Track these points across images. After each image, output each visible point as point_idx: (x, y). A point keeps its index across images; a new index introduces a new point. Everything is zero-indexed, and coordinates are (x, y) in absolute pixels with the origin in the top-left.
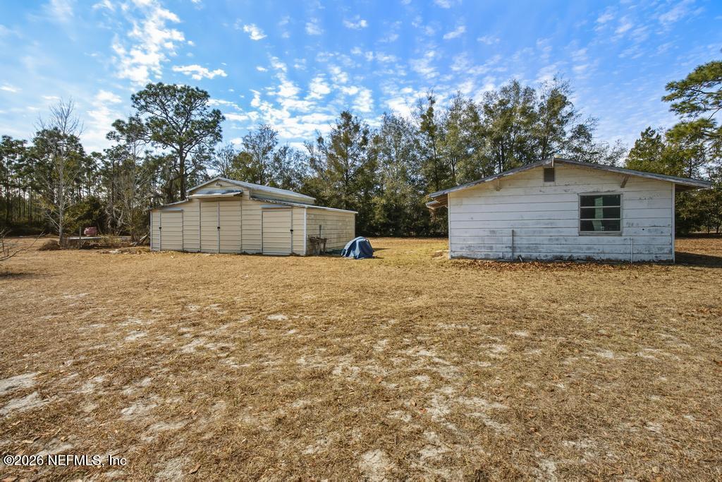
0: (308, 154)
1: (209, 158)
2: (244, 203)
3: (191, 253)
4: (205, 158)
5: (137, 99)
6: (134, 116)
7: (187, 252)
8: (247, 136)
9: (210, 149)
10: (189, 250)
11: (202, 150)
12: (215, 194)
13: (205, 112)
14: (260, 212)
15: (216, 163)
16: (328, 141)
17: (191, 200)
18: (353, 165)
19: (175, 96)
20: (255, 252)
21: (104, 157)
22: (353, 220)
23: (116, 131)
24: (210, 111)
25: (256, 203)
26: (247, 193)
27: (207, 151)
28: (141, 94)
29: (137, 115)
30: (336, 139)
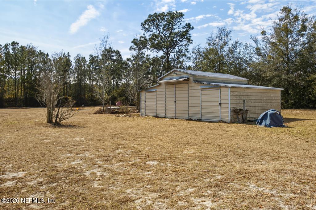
0: (254, 45)
1: (185, 55)
2: (190, 85)
3: (161, 118)
4: (183, 55)
5: (144, 25)
6: (142, 35)
7: (158, 117)
8: (210, 37)
9: (185, 49)
10: (159, 116)
11: (180, 51)
12: (173, 80)
13: (181, 26)
14: (199, 91)
15: (189, 58)
16: (270, 32)
17: (160, 84)
18: (293, 50)
19: (164, 19)
20: (196, 119)
21: (132, 61)
22: (279, 95)
23: (134, 45)
24: (184, 24)
25: (196, 85)
26: (191, 78)
27: (183, 51)
28: (145, 22)
29: (144, 34)
30: (277, 30)
